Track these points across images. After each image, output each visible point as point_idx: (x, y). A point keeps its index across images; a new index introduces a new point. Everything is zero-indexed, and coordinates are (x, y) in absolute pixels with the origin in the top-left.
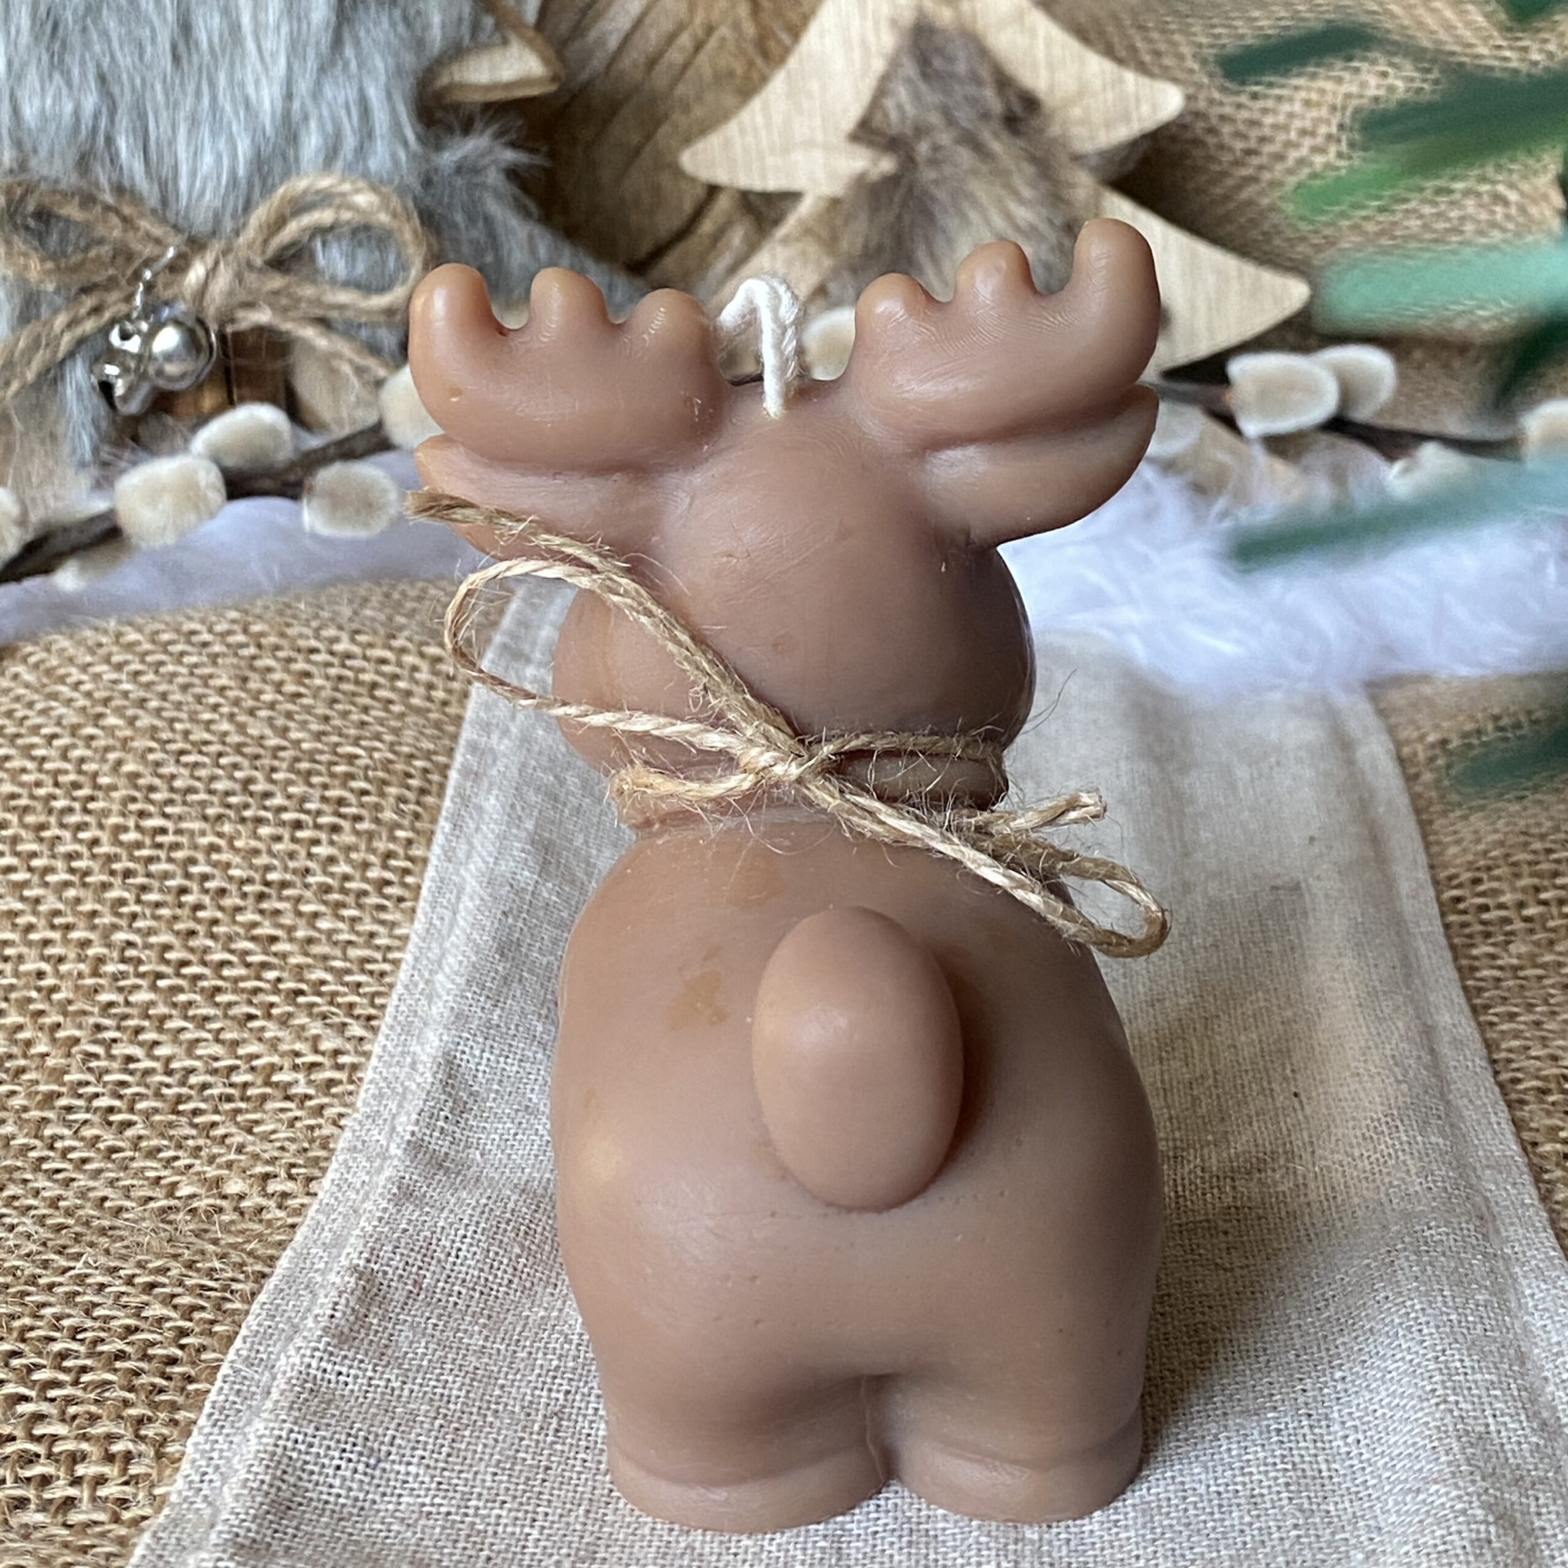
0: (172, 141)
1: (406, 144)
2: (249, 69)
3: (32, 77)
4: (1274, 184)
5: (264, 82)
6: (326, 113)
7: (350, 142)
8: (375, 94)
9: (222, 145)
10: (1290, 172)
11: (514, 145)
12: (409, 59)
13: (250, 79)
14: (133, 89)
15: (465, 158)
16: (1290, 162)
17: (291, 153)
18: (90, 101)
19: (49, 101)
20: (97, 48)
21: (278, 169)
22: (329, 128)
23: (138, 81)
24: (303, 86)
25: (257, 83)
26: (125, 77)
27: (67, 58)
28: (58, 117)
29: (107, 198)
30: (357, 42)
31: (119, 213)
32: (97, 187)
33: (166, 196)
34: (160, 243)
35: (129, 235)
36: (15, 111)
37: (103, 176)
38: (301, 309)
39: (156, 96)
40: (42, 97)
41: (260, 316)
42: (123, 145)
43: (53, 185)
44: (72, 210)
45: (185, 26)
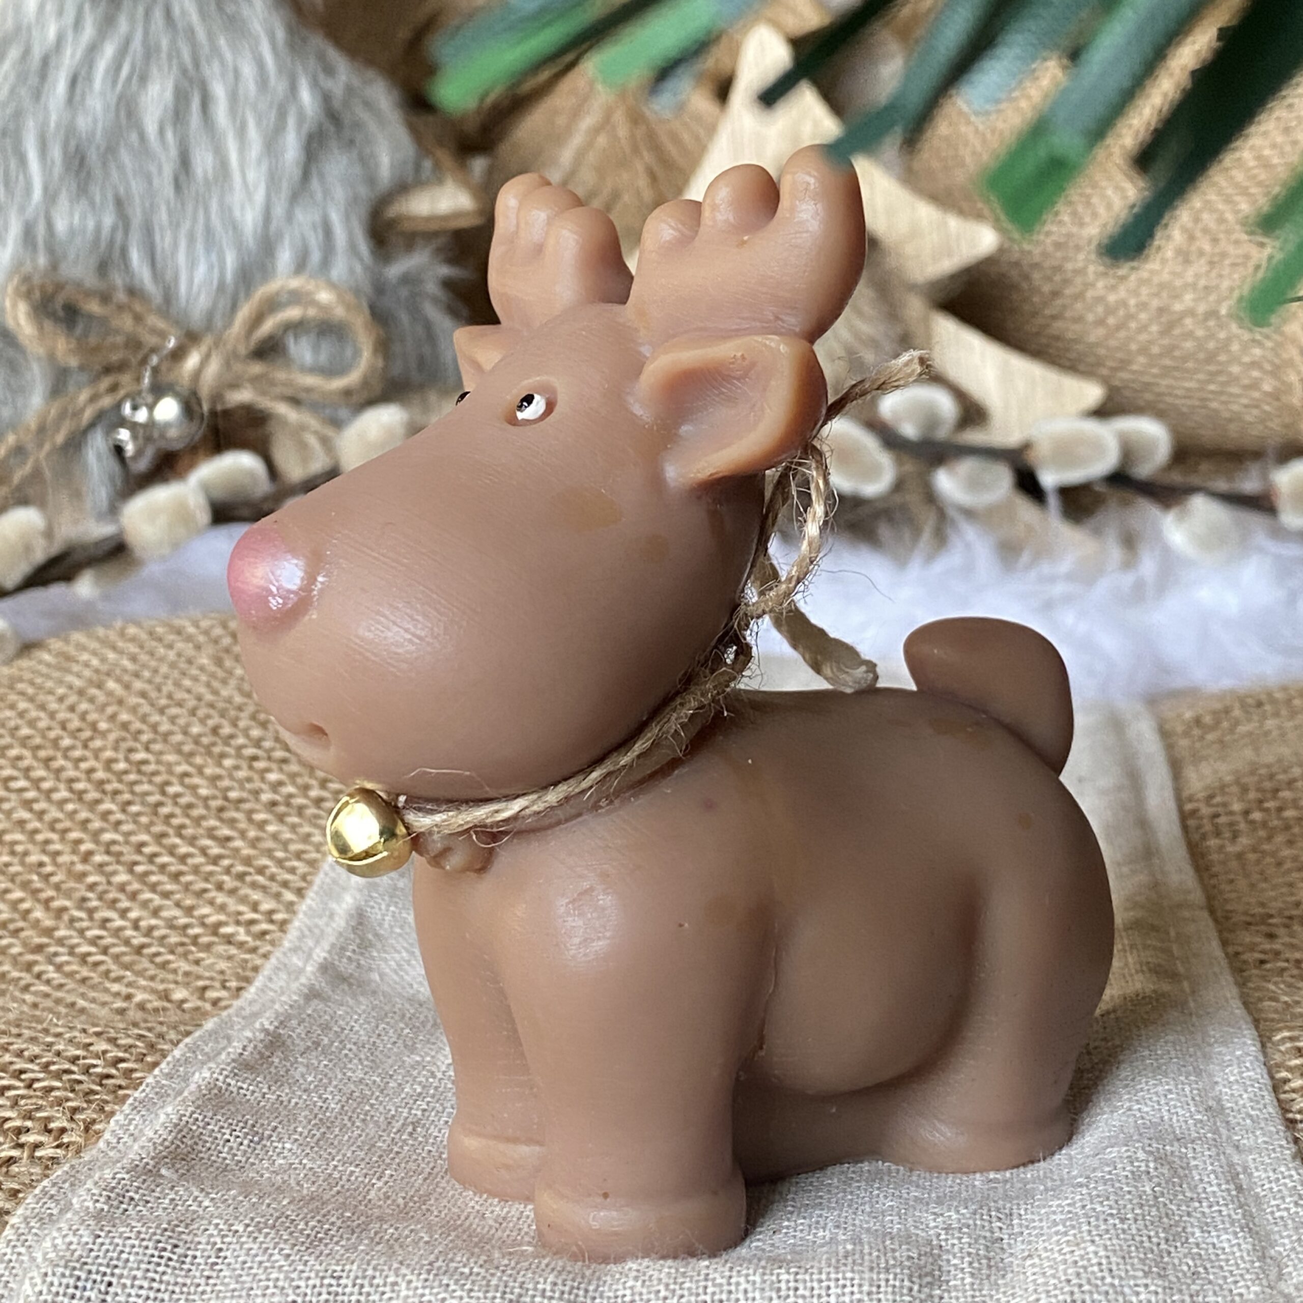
0: (174, 254)
1: (360, 260)
2: (236, 196)
3: (63, 201)
5: (248, 208)
6: (297, 233)
7: (316, 257)
8: (336, 219)
9: (214, 257)
11: (449, 262)
12: (363, 191)
14: (143, 209)
15: (408, 270)
17: (269, 263)
18: (108, 220)
19: (76, 219)
20: (115, 178)
21: (258, 275)
22: (299, 243)
23: (147, 206)
24: (279, 210)
27: (91, 187)
28: (84, 231)
29: (121, 296)
30: (322, 177)
31: (130, 309)
32: (113, 288)
33: (169, 296)
34: (163, 335)
35: (140, 329)
36: (50, 226)
37: (118, 279)
38: (278, 390)
39: (163, 216)
40: (71, 215)
41: (243, 396)
42: (135, 256)
43: (79, 285)
44: (94, 307)
45: (185, 162)
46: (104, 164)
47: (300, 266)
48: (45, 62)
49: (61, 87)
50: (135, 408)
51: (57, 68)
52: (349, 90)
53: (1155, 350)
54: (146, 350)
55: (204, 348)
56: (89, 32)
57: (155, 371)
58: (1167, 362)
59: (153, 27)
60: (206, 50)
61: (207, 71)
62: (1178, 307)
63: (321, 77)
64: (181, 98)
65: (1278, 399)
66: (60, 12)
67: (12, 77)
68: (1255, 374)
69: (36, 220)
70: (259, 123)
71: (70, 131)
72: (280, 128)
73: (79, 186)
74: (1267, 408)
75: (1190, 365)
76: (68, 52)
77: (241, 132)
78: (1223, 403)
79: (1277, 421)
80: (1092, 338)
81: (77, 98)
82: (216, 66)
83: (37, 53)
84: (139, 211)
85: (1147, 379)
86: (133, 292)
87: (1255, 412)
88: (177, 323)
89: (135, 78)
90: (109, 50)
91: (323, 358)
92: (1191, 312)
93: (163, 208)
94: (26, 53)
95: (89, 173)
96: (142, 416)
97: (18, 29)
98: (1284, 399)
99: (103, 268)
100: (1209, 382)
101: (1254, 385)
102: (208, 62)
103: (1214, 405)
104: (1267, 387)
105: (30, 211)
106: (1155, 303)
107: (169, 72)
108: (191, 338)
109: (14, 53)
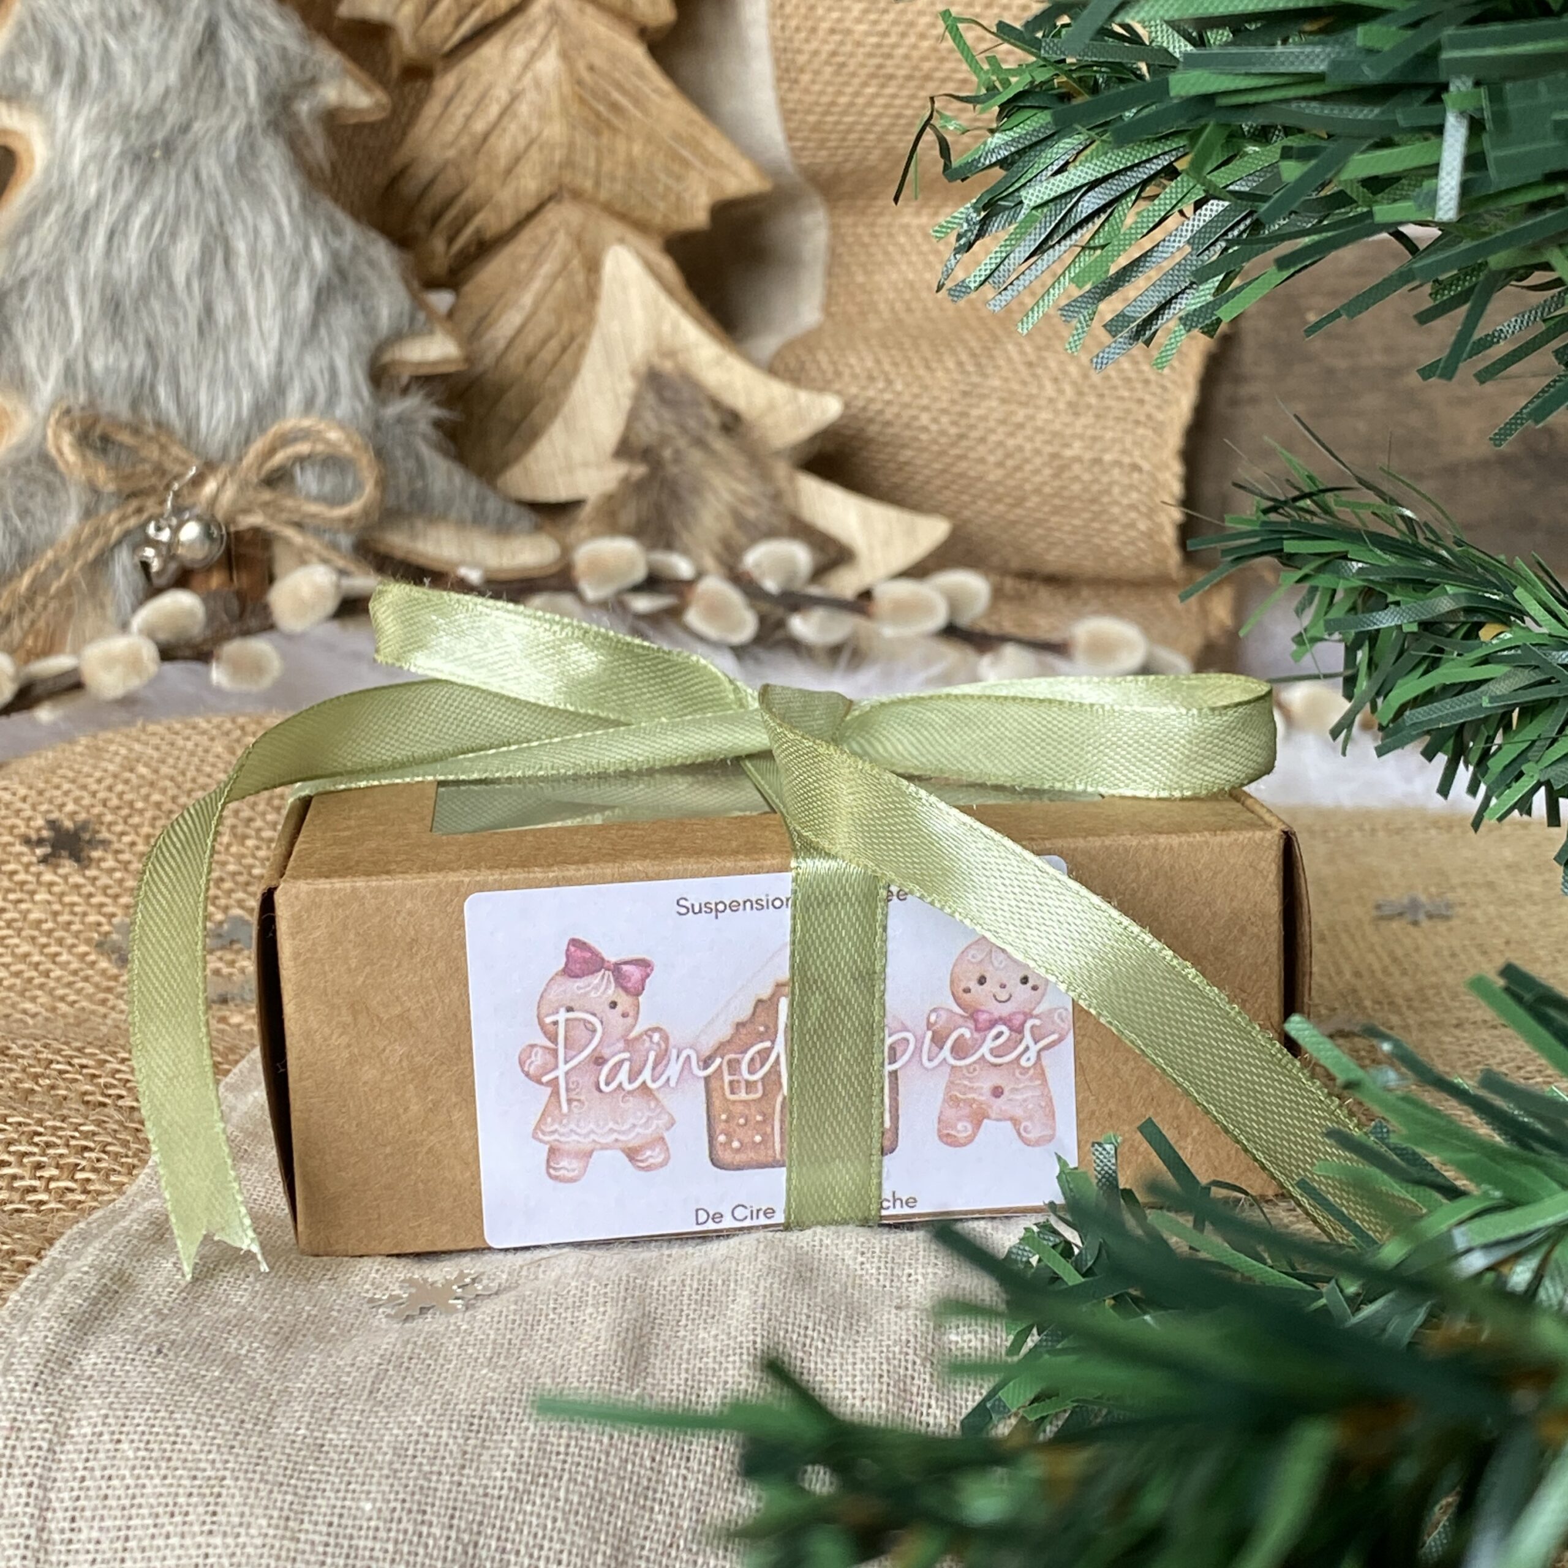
0: (196, 392)
1: (362, 401)
2: (252, 342)
3: (99, 342)
4: (982, 461)
5: (263, 353)
6: (305, 374)
7: (322, 398)
8: (341, 364)
9: (232, 394)
10: (991, 452)
11: (439, 404)
12: (366, 340)
13: (253, 348)
14: (170, 351)
15: (402, 412)
16: (991, 444)
17: (280, 403)
18: (141, 360)
19: (111, 360)
20: (147, 323)
21: (270, 415)
22: (308, 385)
23: (174, 348)
24: (290, 355)
25: (258, 355)
26: (165, 345)
27: (125, 330)
28: (117, 371)
29: (150, 429)
30: (329, 326)
31: (158, 441)
32: (143, 421)
33: (191, 430)
34: (185, 464)
35: (164, 458)
36: (88, 365)
37: (148, 414)
38: (284, 516)
39: (186, 358)
40: (106, 356)
41: (256, 519)
42: (162, 392)
43: (113, 418)
44: (125, 437)
45: (208, 309)
46: (137, 311)
47: (309, 404)
48: (86, 218)
49: (100, 240)
50: (159, 529)
51: (96, 223)
52: (355, 248)
53: (1047, 490)
54: (169, 477)
55: (220, 476)
56: (127, 191)
57: (177, 495)
58: (1057, 502)
59: (183, 191)
60: (230, 211)
61: (230, 231)
62: (1068, 453)
63: (330, 237)
64: (207, 253)
65: (1151, 537)
66: (101, 174)
67: (56, 230)
68: (1133, 515)
69: (75, 360)
70: (274, 279)
71: (107, 278)
72: (293, 283)
73: (114, 328)
74: (1142, 545)
75: (1077, 504)
76: (107, 208)
77: (259, 283)
78: (1104, 539)
79: (1150, 556)
80: (991, 477)
81: (114, 252)
82: (239, 228)
83: (80, 208)
84: (166, 352)
85: (1039, 515)
86: (159, 424)
87: (1131, 548)
88: (197, 453)
89: (166, 234)
90: (145, 209)
91: (328, 487)
92: (1078, 459)
93: (188, 351)
94: (70, 207)
95: (123, 318)
96: (165, 536)
97: (62, 187)
98: (1157, 538)
99: (134, 405)
100: (1093, 520)
101: (1132, 525)
102: (231, 222)
103: (1097, 540)
104: (1143, 525)
105: (70, 352)
106: (1049, 449)
107: (197, 231)
108: (209, 467)
109: (58, 209)
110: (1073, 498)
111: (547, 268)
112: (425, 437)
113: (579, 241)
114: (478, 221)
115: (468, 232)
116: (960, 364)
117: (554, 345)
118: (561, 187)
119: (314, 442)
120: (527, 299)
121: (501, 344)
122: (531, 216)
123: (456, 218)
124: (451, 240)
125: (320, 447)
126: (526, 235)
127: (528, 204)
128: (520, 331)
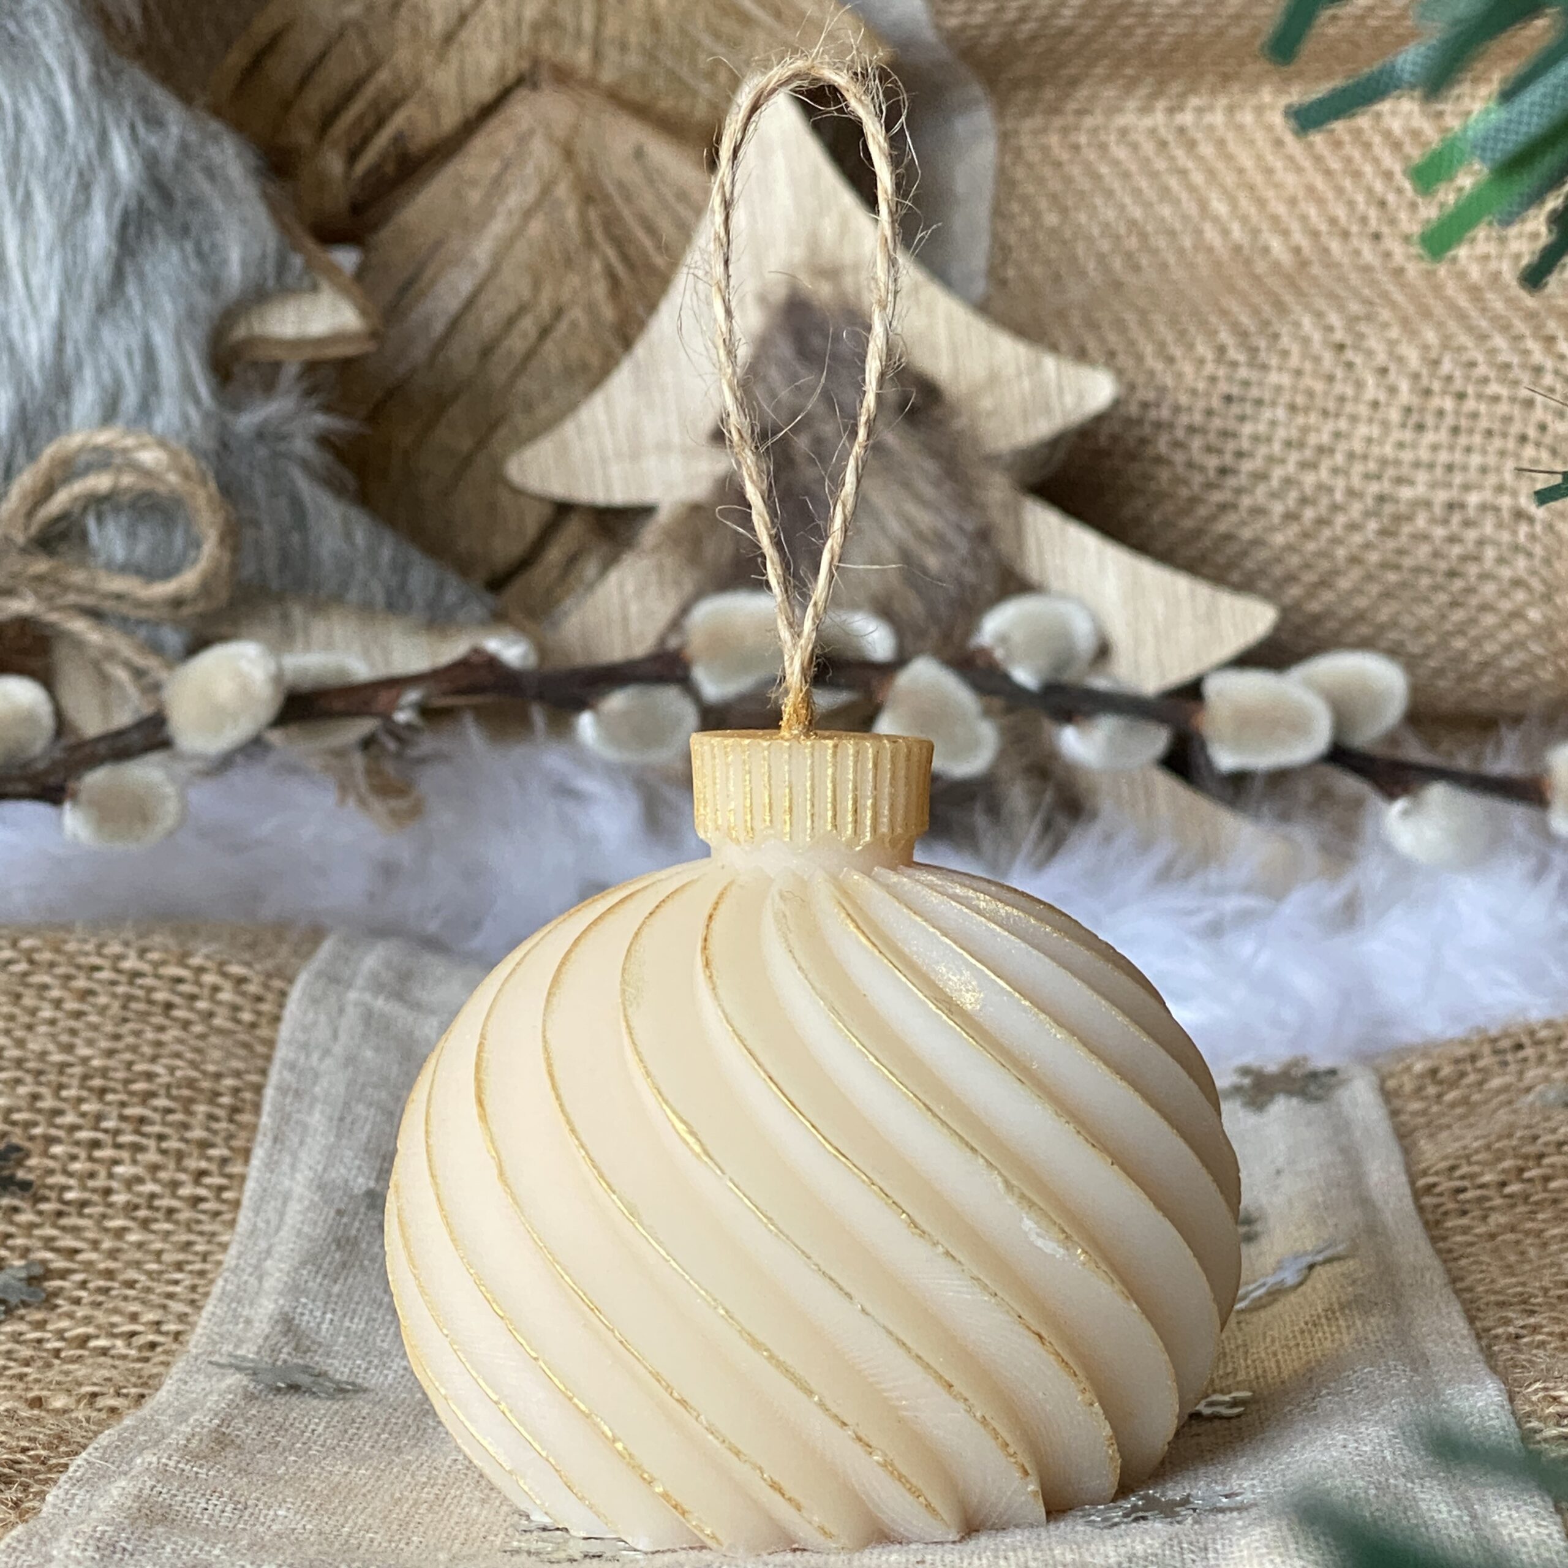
1: (197, 401)
2: (15, 306)
4: (1258, 511)
6: (103, 360)
7: (130, 400)
8: (162, 342)
10: (1274, 495)
11: (327, 408)
12: (204, 304)
13: (15, 321)
15: (266, 421)
16: (1275, 483)
17: (61, 408)
21: (45, 427)
24: (78, 328)
30: (141, 278)
41: (22, 605)
52: (184, 148)
63: (142, 130)
70: (50, 201)
78: (1472, 640)
79: (1551, 668)
87: (1519, 654)
100: (1453, 606)
101: (1519, 615)
104: (1536, 617)
110: (1418, 570)
111: (516, 199)
112: (305, 465)
113: (569, 154)
114: (398, 121)
115: (382, 140)
116: (1221, 350)
117: (528, 324)
118: (536, 62)
119: (119, 470)
120: (482, 251)
121: (439, 327)
122: (488, 111)
123: (361, 118)
124: (353, 156)
125: (127, 480)
126: (479, 144)
127: (483, 91)
128: (470, 303)
